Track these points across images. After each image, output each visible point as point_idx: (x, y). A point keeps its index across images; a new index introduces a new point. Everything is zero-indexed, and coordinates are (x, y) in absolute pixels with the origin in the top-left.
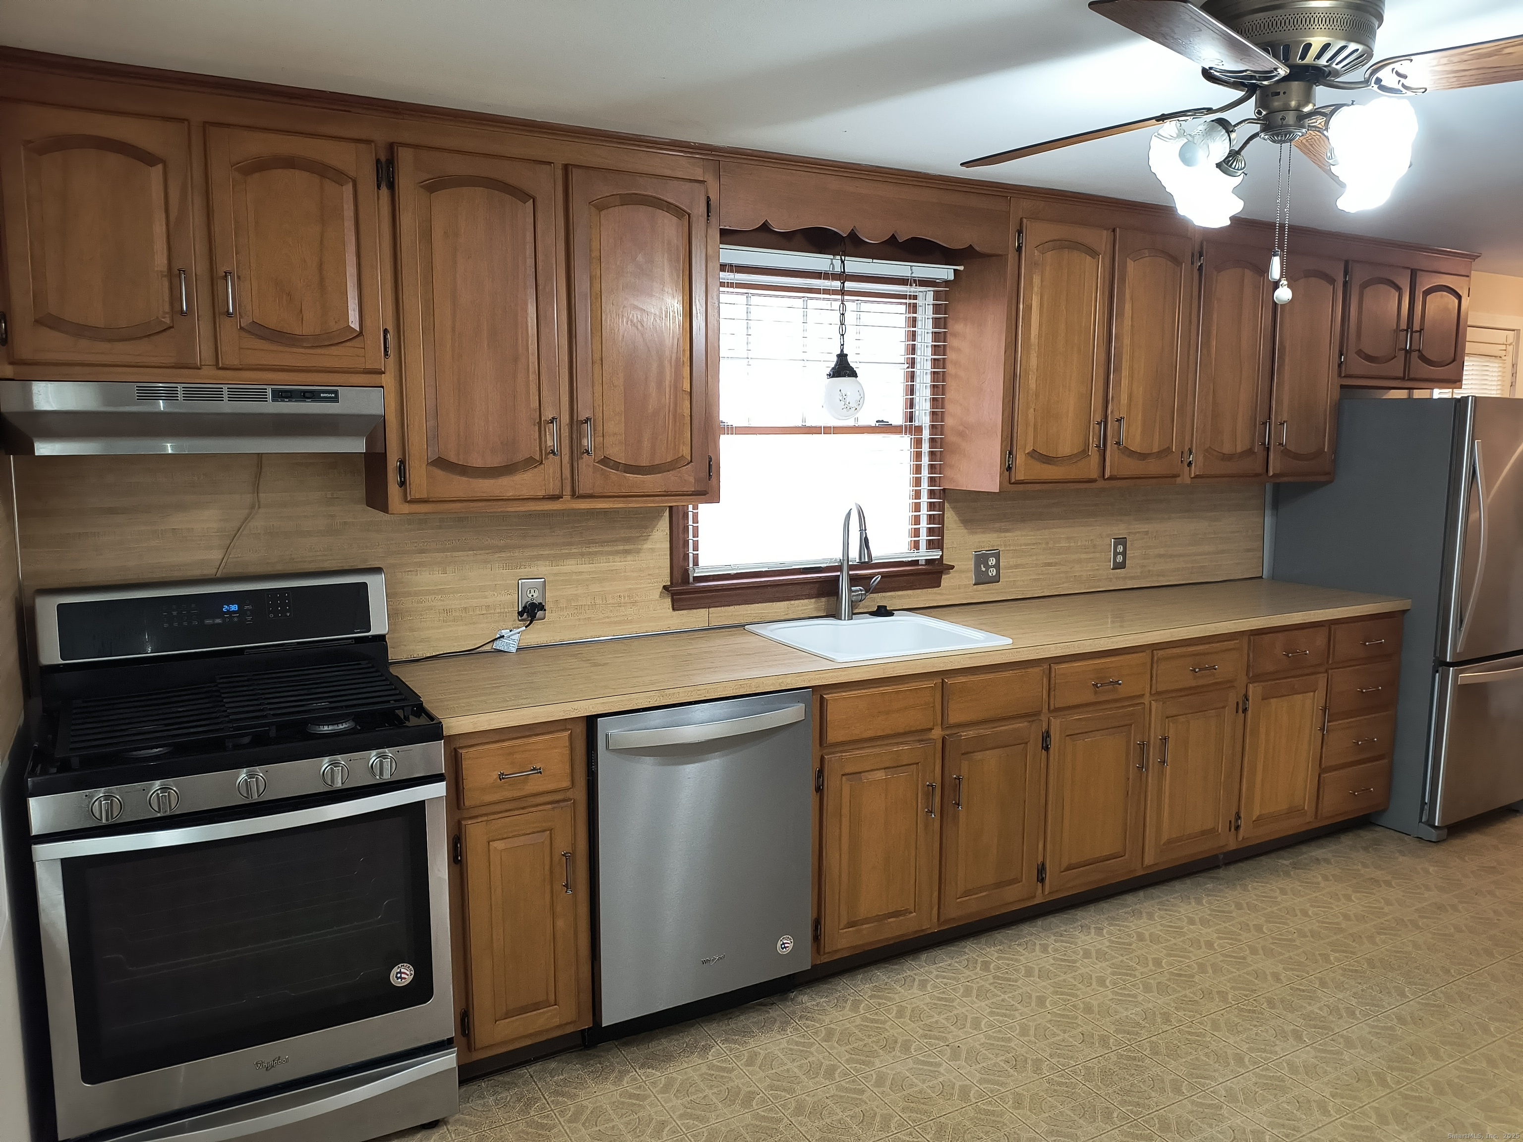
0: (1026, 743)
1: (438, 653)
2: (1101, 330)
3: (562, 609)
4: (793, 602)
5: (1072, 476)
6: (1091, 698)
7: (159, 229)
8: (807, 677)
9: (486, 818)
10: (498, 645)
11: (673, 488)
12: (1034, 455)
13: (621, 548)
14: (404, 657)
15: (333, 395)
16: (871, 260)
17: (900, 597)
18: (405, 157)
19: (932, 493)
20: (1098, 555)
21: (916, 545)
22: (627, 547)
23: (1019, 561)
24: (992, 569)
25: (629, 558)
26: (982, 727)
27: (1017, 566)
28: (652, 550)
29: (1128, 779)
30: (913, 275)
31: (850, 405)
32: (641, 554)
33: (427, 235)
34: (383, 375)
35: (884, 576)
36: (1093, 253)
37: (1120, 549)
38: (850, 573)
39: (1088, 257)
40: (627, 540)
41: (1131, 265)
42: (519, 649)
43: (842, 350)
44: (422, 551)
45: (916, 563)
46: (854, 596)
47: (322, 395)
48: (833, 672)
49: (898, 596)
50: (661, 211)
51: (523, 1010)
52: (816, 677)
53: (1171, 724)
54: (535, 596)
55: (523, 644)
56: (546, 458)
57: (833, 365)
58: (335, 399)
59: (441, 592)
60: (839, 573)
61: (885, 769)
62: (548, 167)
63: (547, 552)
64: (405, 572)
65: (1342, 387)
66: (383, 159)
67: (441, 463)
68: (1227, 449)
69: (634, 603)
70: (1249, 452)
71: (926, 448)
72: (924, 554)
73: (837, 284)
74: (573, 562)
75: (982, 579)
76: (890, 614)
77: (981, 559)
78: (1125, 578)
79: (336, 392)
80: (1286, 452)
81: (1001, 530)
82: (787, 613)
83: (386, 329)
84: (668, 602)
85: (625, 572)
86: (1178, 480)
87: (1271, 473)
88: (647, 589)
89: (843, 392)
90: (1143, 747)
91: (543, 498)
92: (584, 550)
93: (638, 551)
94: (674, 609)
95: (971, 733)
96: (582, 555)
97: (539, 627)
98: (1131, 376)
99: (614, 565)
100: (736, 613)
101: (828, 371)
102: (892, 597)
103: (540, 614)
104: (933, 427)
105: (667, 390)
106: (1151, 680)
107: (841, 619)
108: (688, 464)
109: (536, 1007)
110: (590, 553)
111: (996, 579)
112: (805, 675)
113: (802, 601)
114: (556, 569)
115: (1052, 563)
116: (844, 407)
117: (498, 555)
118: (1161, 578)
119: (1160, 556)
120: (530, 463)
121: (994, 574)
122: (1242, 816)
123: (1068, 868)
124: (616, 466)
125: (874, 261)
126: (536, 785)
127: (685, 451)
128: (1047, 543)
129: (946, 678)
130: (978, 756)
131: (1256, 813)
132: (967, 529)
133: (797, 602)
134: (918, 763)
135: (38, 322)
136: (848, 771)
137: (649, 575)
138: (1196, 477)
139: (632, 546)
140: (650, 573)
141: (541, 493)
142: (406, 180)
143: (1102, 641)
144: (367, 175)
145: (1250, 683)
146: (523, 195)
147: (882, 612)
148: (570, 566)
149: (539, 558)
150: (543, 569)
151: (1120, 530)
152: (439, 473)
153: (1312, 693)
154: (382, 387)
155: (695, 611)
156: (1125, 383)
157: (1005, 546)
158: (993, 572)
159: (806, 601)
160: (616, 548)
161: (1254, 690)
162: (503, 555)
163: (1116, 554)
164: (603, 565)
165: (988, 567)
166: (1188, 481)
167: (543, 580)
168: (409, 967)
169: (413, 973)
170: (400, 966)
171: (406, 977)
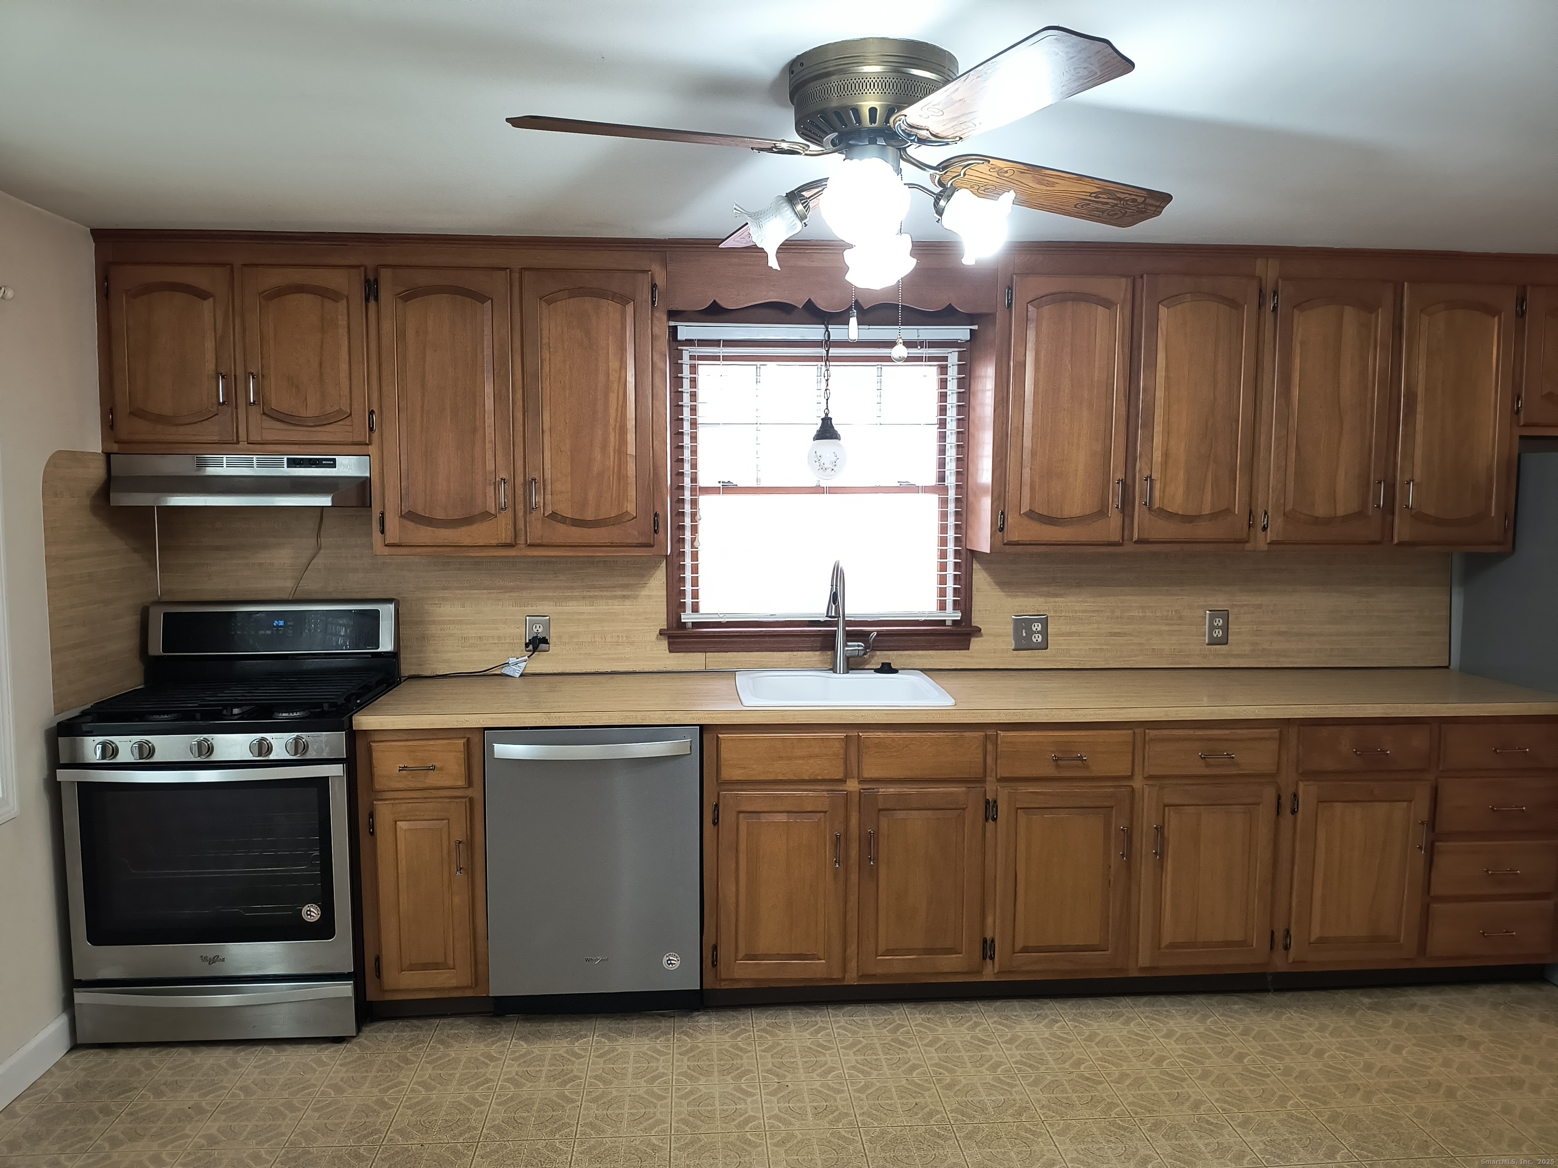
0: (964, 809)
1: (448, 673)
2: (1121, 383)
3: (565, 644)
4: (795, 653)
6: (1051, 771)
7: (210, 344)
9: (393, 801)
10: (506, 671)
11: (617, 540)
12: (1032, 515)
13: (619, 593)
14: (428, 674)
15: (332, 462)
17: (920, 657)
18: (386, 276)
19: (957, 553)
20: (1184, 628)
21: (942, 606)
22: (624, 593)
23: (1074, 629)
24: (1036, 635)
25: (627, 602)
26: (906, 786)
27: (1070, 634)
28: (649, 597)
29: (1110, 867)
30: (919, 338)
31: (825, 466)
32: (639, 600)
33: (401, 335)
34: (370, 446)
35: (880, 634)
36: (1108, 304)
37: (1219, 622)
38: (847, 628)
39: (1100, 308)
40: (625, 586)
41: (1163, 311)
42: (521, 675)
43: (827, 414)
44: (445, 588)
45: (942, 623)
46: (848, 650)
47: (324, 462)
48: (725, 713)
49: (918, 655)
50: (605, 300)
51: (425, 967)
52: (707, 716)
53: (1172, 813)
54: (539, 630)
55: (527, 671)
56: (500, 513)
57: (818, 427)
58: (334, 465)
59: (460, 622)
60: (836, 629)
61: (788, 812)
62: (503, 273)
63: (551, 594)
64: (431, 604)
66: (372, 279)
67: (411, 516)
68: (1321, 511)
69: (632, 643)
70: (1360, 515)
71: (951, 508)
72: (951, 615)
74: (575, 603)
75: (1023, 644)
76: (895, 671)
77: (1022, 625)
78: (1226, 656)
79: (334, 460)
80: (1418, 517)
81: (1048, 595)
82: (788, 662)
83: (372, 410)
84: (665, 644)
85: (623, 615)
86: (1248, 546)
87: (1396, 541)
88: (644, 631)
90: (1128, 835)
91: (497, 546)
92: (585, 593)
93: (636, 597)
94: (670, 652)
95: (892, 790)
96: (584, 598)
97: (543, 657)
98: (1167, 432)
99: (613, 609)
100: (734, 659)
101: (815, 433)
102: (910, 656)
103: (543, 646)
104: (958, 487)
105: (612, 454)
106: (1144, 762)
107: (836, 673)
108: (634, 518)
109: (436, 966)
110: (591, 597)
111: (1044, 646)
112: (691, 714)
113: (805, 653)
114: (559, 609)
115: (1119, 633)
117: (508, 594)
119: (1280, 633)
120: (486, 515)
121: (1040, 640)
122: (1292, 933)
123: (1025, 950)
124: (564, 520)
126: (433, 779)
127: (631, 508)
128: (1113, 612)
130: (901, 815)
131: (1316, 933)
132: (1003, 592)
133: (800, 653)
134: (826, 812)
135: (133, 414)
136: (743, 809)
137: (646, 618)
138: (1272, 543)
139: (630, 593)
140: (647, 617)
141: (494, 542)
142: (386, 294)
143: (1063, 712)
144: (357, 292)
145: (1301, 781)
146: (481, 298)
147: (886, 669)
148: (572, 607)
149: (543, 598)
150: (545, 608)
151: (1220, 601)
153: (1405, 804)
154: (369, 455)
155: (691, 654)
156: (1158, 440)
157: (1056, 611)
158: (1037, 638)
159: (810, 653)
160: (614, 593)
161: (1307, 791)
162: (513, 594)
163: (1212, 628)
164: (603, 607)
165: (1030, 633)
166: (1265, 548)
167: (548, 617)
168: (316, 908)
169: (320, 913)
170: (310, 905)
171: (315, 915)
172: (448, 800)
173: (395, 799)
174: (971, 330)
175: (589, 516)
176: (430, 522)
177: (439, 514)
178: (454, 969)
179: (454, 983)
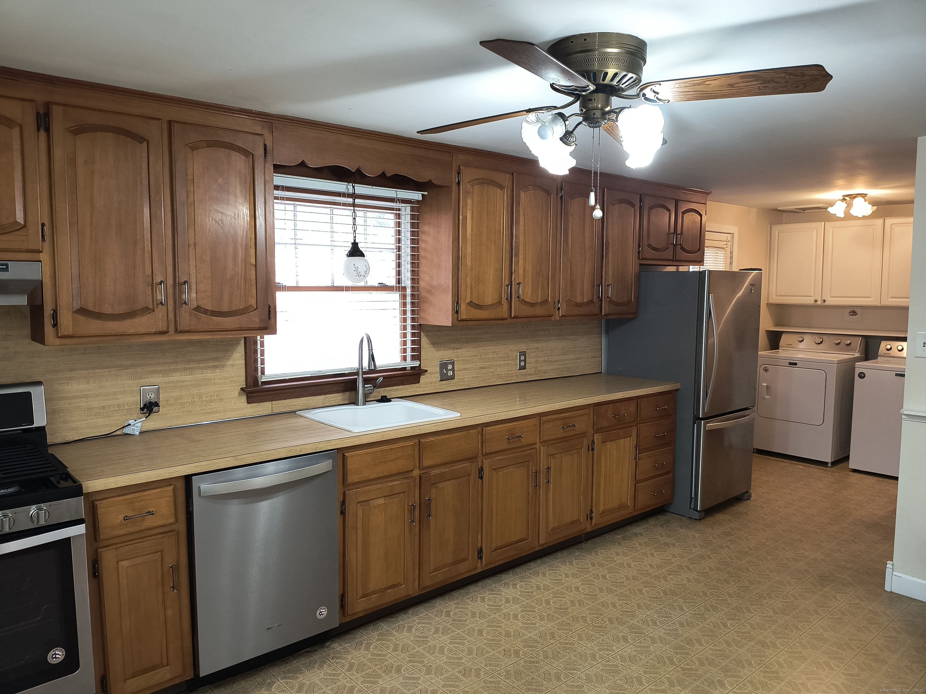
0: (469, 475)
1: (84, 437)
2: (507, 232)
3: (171, 405)
4: (327, 396)
5: (492, 316)
6: (507, 446)
8: (334, 443)
9: (115, 546)
10: (127, 430)
11: (244, 326)
12: (471, 304)
13: (211, 364)
14: (59, 441)
15: (5, 267)
16: (371, 187)
17: (395, 390)
18: (57, 112)
19: (413, 327)
20: (510, 362)
21: (404, 358)
22: (216, 364)
23: (465, 366)
24: (450, 372)
25: (218, 370)
26: (443, 467)
27: (464, 369)
28: (233, 365)
29: (529, 493)
30: (397, 197)
31: (361, 274)
32: (226, 368)
33: (73, 162)
34: (41, 253)
35: (385, 377)
36: (502, 187)
37: (523, 358)
38: (364, 376)
39: (498, 189)
40: (215, 359)
41: (523, 195)
42: (141, 433)
43: (355, 240)
44: (72, 370)
45: (404, 369)
46: (366, 390)
48: (350, 439)
49: (394, 389)
50: (234, 152)
51: (145, 671)
52: (340, 442)
53: (552, 459)
54: (152, 397)
55: (144, 429)
56: (157, 308)
57: (349, 249)
58: (7, 270)
59: (86, 396)
60: (356, 377)
61: (384, 497)
62: (157, 122)
63: (160, 368)
64: (59, 384)
65: (640, 264)
66: (42, 112)
67: (83, 311)
68: (579, 300)
69: (221, 400)
70: (591, 302)
71: (409, 299)
72: (410, 364)
73: (350, 200)
74: (178, 374)
75: (444, 378)
76: (389, 400)
77: (443, 366)
78: (525, 375)
79: (7, 265)
80: (611, 302)
81: (454, 348)
82: (324, 402)
83: (43, 223)
84: (244, 398)
85: (215, 380)
86: (553, 318)
87: (603, 314)
88: (229, 390)
89: (356, 266)
90: (536, 474)
91: (155, 333)
92: (186, 366)
93: (223, 366)
94: (248, 403)
95: (437, 471)
96: (185, 369)
97: (155, 417)
98: (525, 259)
99: (207, 376)
100: (290, 404)
101: (347, 252)
102: (390, 390)
103: (155, 409)
104: (413, 287)
105: (240, 263)
106: (540, 434)
107: (358, 405)
108: (255, 310)
109: (154, 668)
110: (190, 368)
111: (453, 378)
112: (331, 442)
113: (334, 395)
114: (166, 379)
115: (484, 367)
116: (356, 275)
117: (125, 371)
118: (546, 375)
119: (545, 362)
120: (146, 310)
121: (451, 374)
122: (594, 511)
123: (495, 550)
124: (206, 312)
125: (373, 187)
126: (150, 522)
127: (253, 302)
128: (481, 355)
129: (421, 439)
130: (441, 485)
131: (602, 509)
132: (434, 348)
133: (330, 395)
134: (405, 492)
136: (361, 500)
137: (231, 381)
138: (562, 316)
139: (219, 363)
140: (231, 380)
141: (153, 330)
142: (57, 127)
143: (511, 413)
144: (30, 122)
145: (595, 434)
146: (140, 139)
147: (384, 399)
148: (176, 377)
149: (155, 372)
150: (158, 379)
151: (522, 347)
152: (81, 318)
153: (629, 438)
154: (41, 261)
155: (262, 403)
156: (521, 262)
157: (457, 357)
158: (450, 373)
159: (336, 395)
160: (208, 364)
161: (597, 438)
162: (129, 371)
163: (520, 361)
164: (199, 375)
165: (447, 370)
166: (558, 318)
167: (157, 386)
168: (61, 650)
169: (64, 653)
170: (55, 649)
171: (59, 656)
172: (161, 536)
173: (116, 544)
174: (422, 194)
175: (225, 309)
176: (99, 316)
177: (107, 310)
178: (168, 666)
179: (169, 676)
